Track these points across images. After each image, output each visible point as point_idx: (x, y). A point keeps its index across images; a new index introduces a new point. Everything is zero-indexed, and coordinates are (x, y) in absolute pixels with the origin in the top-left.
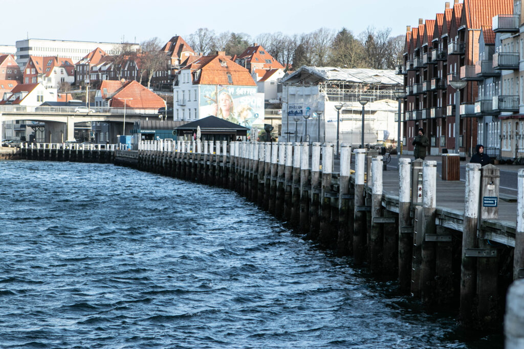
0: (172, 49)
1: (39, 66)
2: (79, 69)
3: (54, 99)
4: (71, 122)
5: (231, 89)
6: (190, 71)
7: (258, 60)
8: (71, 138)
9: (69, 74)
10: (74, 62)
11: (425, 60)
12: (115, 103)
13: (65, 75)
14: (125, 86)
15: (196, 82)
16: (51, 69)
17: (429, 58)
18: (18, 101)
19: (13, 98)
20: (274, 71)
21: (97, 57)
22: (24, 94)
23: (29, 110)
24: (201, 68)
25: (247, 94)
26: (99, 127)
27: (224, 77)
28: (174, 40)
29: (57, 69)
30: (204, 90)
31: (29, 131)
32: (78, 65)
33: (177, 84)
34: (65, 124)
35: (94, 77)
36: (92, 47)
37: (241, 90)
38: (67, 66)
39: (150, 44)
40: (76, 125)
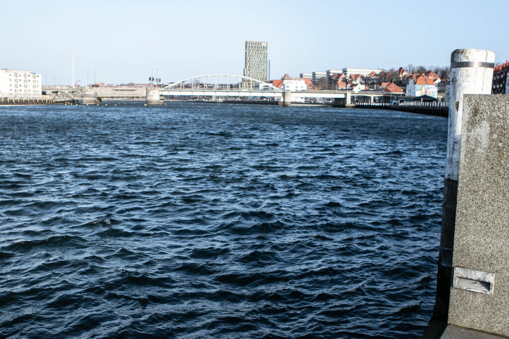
0: (400, 72)
1: (353, 78)
2: (367, 79)
3: (364, 89)
4: (372, 96)
5: (426, 86)
6: (413, 80)
7: (431, 76)
8: (372, 101)
9: (363, 80)
10: (365, 76)
11: (498, 78)
12: (386, 90)
13: (362, 80)
14: (389, 84)
15: (415, 83)
16: (357, 78)
17: (500, 77)
18: (352, 89)
19: (350, 88)
20: (436, 80)
21: (373, 74)
22: (354, 87)
23: (356, 92)
24: (417, 79)
25: (431, 88)
26: (380, 98)
27: (424, 82)
28: (401, 68)
29: (359, 78)
30: (418, 86)
31: (356, 99)
32: (367, 77)
33: (408, 84)
34: (370, 97)
35: (372, 81)
36: (372, 71)
37: (430, 86)
38: (362, 77)
39: (392, 70)
40: (374, 97)
